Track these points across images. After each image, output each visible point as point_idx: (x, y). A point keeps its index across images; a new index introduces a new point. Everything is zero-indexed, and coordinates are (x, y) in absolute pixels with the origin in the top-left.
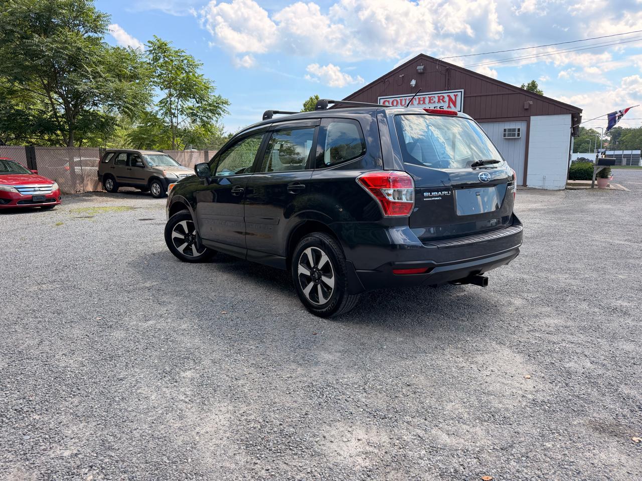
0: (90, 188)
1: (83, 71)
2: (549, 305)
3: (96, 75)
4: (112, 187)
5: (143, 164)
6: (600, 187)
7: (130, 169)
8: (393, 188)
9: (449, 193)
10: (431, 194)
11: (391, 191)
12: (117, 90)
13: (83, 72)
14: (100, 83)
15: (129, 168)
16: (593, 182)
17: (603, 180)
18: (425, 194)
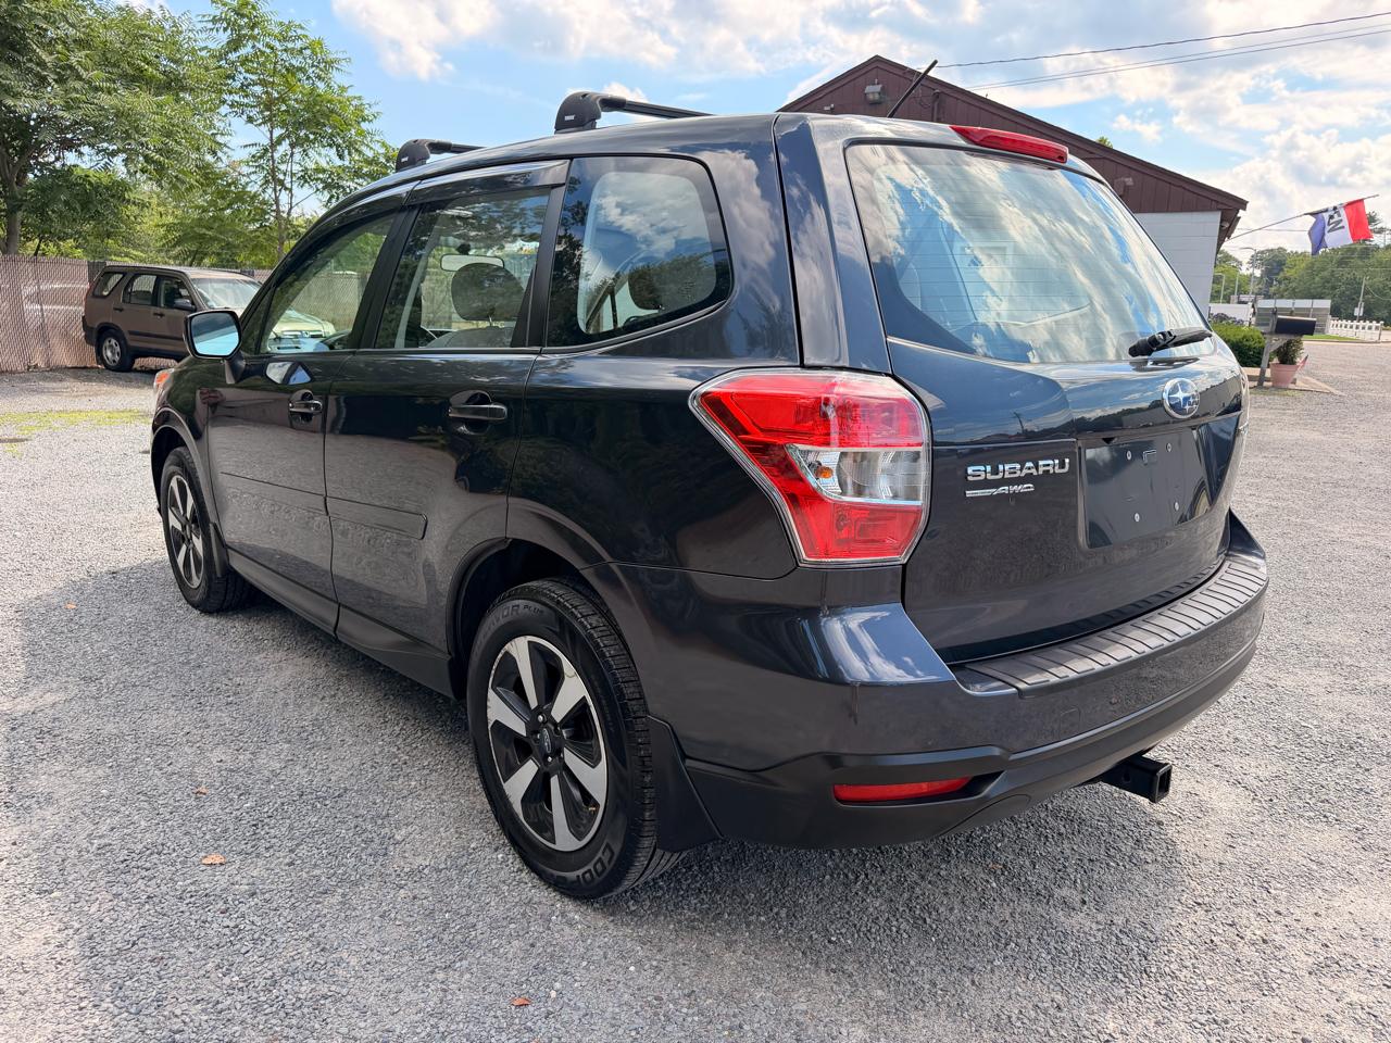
0: (64, 357)
1: (30, 60)
2: (1332, 817)
3: (65, 73)
4: (117, 358)
5: (193, 303)
6: (1279, 385)
7: (161, 315)
8: (841, 445)
9: (1062, 465)
10: (995, 471)
11: (829, 457)
12: (119, 114)
13: (29, 65)
14: (74, 95)
15: (158, 310)
16: (1263, 372)
17: (1286, 368)
18: (970, 470)
